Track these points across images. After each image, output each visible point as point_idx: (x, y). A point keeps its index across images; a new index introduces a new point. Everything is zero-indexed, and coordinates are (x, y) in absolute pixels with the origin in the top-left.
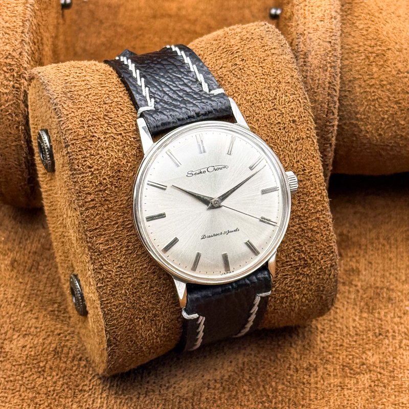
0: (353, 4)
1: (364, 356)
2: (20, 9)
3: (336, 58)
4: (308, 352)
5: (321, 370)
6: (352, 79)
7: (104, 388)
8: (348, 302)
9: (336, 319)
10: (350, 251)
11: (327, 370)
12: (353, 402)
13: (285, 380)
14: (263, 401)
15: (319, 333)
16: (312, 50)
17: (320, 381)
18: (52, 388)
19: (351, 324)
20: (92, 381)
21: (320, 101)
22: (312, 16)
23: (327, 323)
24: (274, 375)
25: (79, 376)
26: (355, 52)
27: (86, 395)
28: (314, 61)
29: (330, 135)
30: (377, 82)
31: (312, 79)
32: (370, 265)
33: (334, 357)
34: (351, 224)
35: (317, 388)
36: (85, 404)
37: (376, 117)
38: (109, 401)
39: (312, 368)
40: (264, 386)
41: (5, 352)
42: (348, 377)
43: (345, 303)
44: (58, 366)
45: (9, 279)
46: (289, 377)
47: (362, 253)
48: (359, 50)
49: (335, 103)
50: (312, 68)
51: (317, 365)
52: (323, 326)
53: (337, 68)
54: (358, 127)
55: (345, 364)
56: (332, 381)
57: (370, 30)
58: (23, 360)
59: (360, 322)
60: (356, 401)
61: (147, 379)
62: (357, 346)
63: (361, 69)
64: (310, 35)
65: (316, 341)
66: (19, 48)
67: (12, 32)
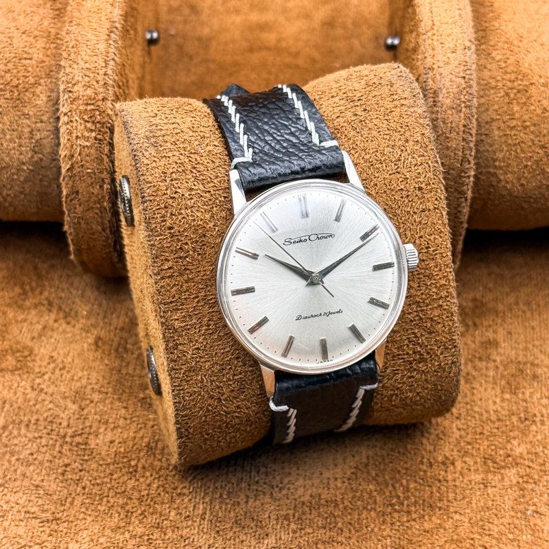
0: (488, 32)
1: (509, 446)
2: (102, 46)
3: (471, 96)
4: (443, 441)
5: (459, 464)
6: (489, 120)
7: (207, 491)
8: (486, 381)
9: (474, 401)
10: (486, 320)
11: (466, 463)
12: (499, 503)
14: (393, 504)
15: (455, 418)
16: (442, 87)
17: (459, 478)
18: (146, 492)
19: (491, 407)
21: (453, 149)
22: (442, 47)
23: (463, 407)
24: (404, 471)
26: (492, 88)
27: (186, 500)
28: (445, 100)
29: (465, 188)
30: (519, 124)
31: (444, 122)
32: (509, 336)
33: (473, 448)
34: (485, 287)
35: (455, 486)
36: (184, 510)
37: (517, 165)
38: (212, 507)
39: (449, 462)
40: (393, 485)
41: (90, 449)
42: (491, 472)
43: (483, 382)
44: (152, 465)
45: (93, 361)
46: (422, 473)
47: (499, 321)
48: (497, 86)
49: (471, 149)
50: (443, 109)
51: (454, 458)
52: (459, 410)
53: (473, 108)
54: (497, 176)
55: (486, 456)
56: (473, 477)
57: (509, 61)
58: (112, 459)
59: (502, 404)
60: (502, 501)
61: (256, 479)
62: (499, 434)
63: (500, 108)
64: (440, 69)
65: (451, 428)
66: (102, 93)
67: (93, 74)
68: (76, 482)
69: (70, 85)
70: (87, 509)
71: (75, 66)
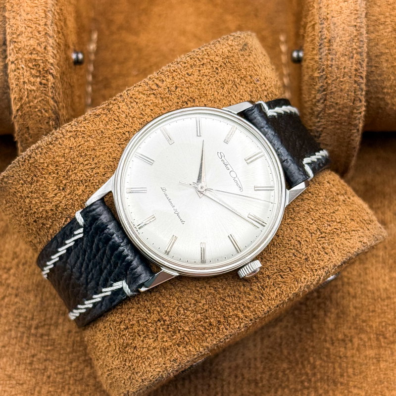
3: (362, 43)
4: (342, 320)
6: (379, 54)
8: (376, 261)
11: (361, 340)
12: (389, 376)
13: (322, 354)
15: (351, 298)
16: (336, 36)
17: (356, 354)
19: (381, 286)
21: (346, 90)
23: (358, 286)
26: (381, 24)
28: (339, 48)
29: (357, 122)
31: (338, 68)
33: (367, 325)
39: (347, 339)
42: (382, 347)
43: (374, 262)
46: (326, 351)
47: (386, 203)
48: (385, 22)
49: (362, 90)
50: (337, 56)
51: (351, 336)
52: (355, 289)
53: (363, 53)
54: (385, 100)
55: (378, 333)
56: (367, 353)
59: (390, 283)
62: (388, 311)
63: (388, 42)
64: (334, 18)
65: (349, 307)
66: (44, 42)
67: (35, 25)
69: (15, 36)
71: (18, 17)
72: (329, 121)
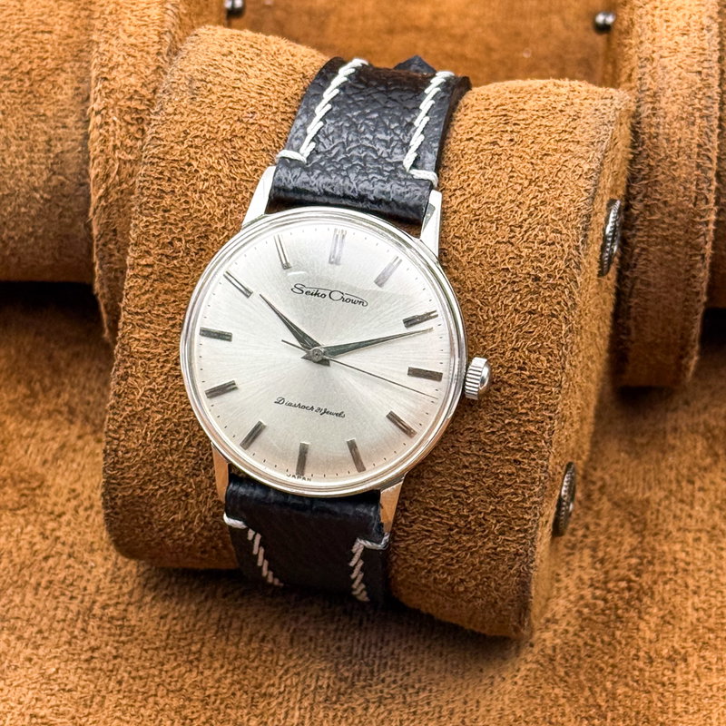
3: (711, 101)
4: (670, 627)
5: (694, 661)
7: (306, 692)
11: (704, 660)
13: (629, 679)
14: (590, 716)
15: (690, 593)
16: (666, 87)
17: (692, 681)
18: (214, 690)
20: (284, 678)
21: (682, 179)
22: (668, 27)
23: (704, 576)
24: (609, 669)
25: (260, 670)
27: (274, 704)
28: (670, 107)
29: (701, 239)
31: (668, 140)
33: (717, 637)
35: (687, 692)
36: (271, 719)
38: (313, 714)
39: (679, 657)
40: (590, 689)
41: (129, 626)
44: (223, 652)
46: (637, 673)
49: (710, 181)
50: (667, 119)
51: (687, 652)
52: (698, 581)
53: (713, 118)
56: (715, 681)
58: (161, 641)
61: (382, 676)
64: (663, 59)
65: (685, 608)
67: (141, 53)
68: (108, 673)
69: (105, 70)
70: (124, 714)
72: (652, 236)
